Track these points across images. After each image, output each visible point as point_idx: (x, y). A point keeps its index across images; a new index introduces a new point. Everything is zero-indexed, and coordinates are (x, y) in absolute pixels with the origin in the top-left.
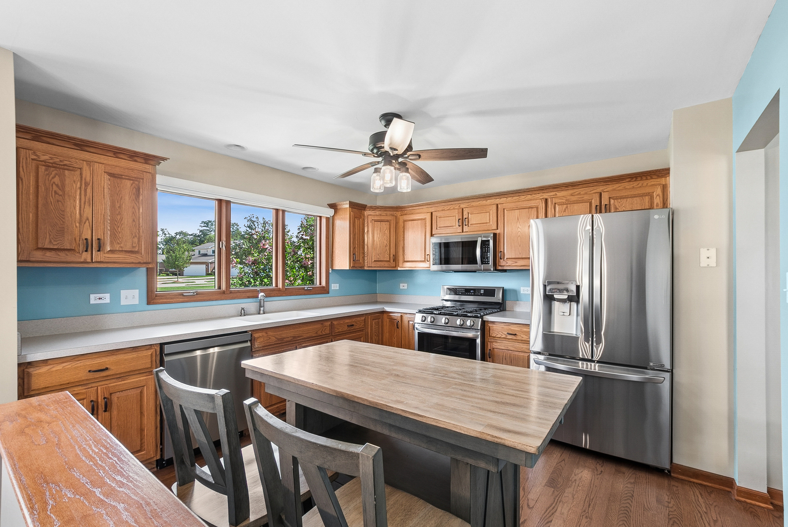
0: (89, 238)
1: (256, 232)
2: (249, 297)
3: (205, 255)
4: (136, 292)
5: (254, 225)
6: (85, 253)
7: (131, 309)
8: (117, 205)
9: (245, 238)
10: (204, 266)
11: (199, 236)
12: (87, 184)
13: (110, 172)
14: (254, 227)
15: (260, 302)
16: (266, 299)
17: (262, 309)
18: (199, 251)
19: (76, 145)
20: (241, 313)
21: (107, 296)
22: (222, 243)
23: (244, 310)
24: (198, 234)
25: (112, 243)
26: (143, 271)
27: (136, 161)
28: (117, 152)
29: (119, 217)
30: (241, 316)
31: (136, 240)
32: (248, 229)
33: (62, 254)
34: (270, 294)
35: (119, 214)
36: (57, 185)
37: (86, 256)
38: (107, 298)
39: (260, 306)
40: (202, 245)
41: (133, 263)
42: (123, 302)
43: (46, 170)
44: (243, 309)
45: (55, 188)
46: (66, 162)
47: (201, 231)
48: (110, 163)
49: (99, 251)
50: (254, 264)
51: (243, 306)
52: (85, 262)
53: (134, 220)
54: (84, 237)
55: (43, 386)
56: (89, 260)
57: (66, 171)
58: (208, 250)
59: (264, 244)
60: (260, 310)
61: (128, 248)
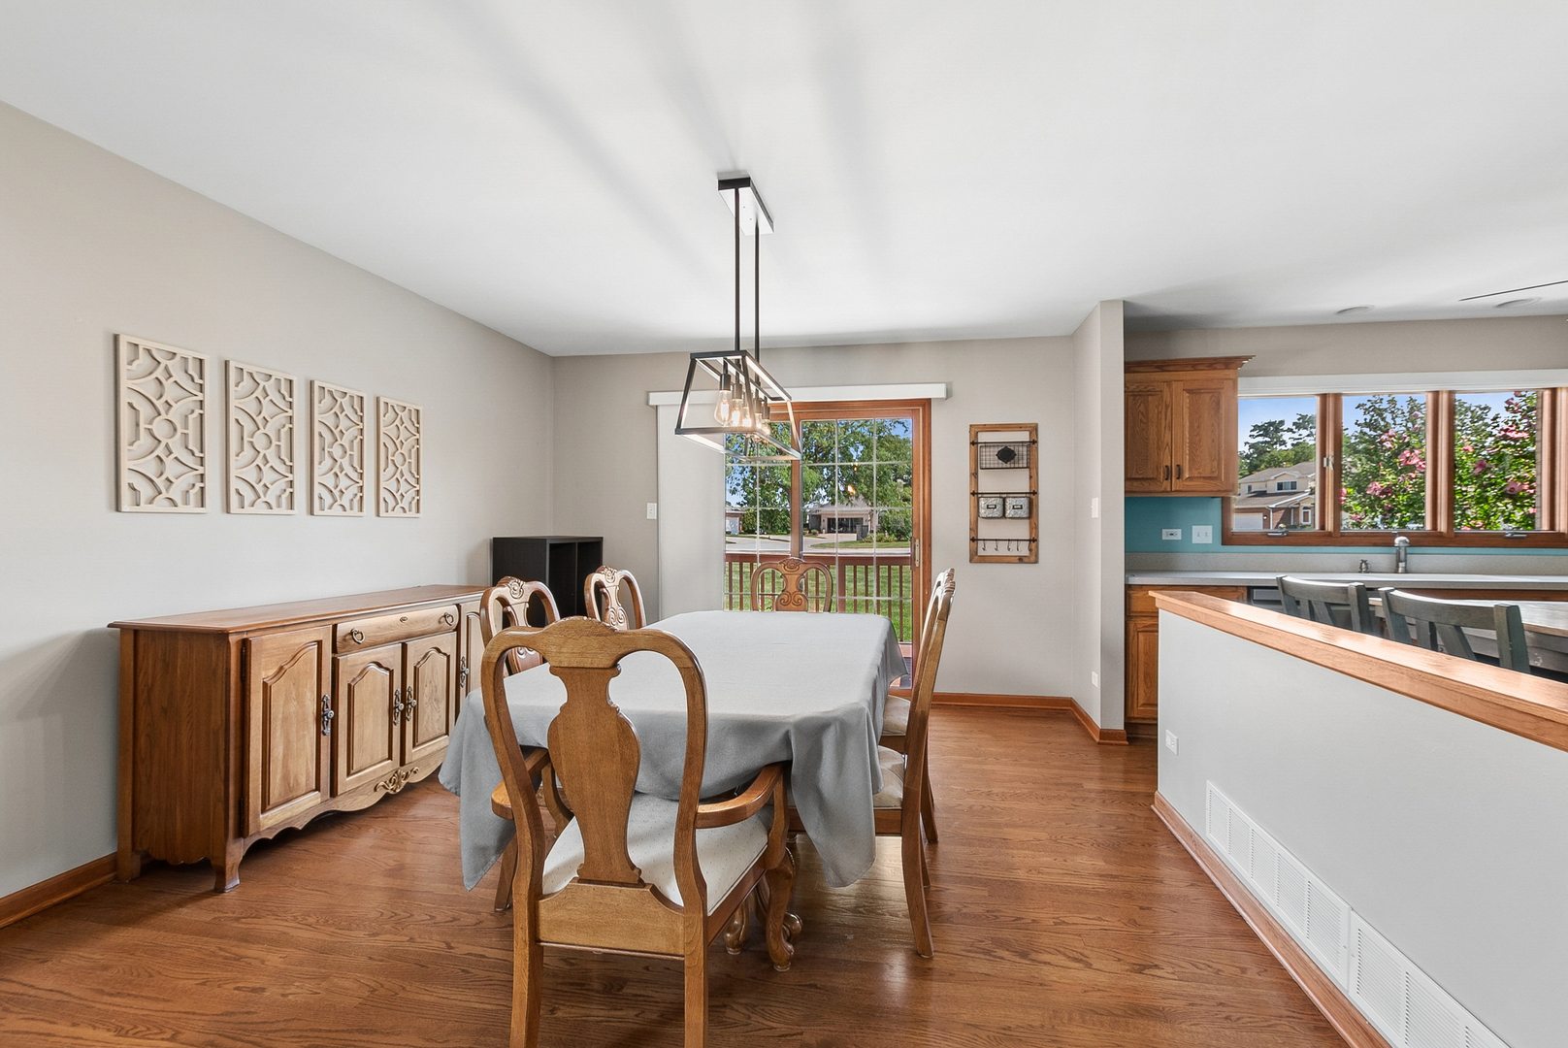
0: (1169, 465)
1: (1391, 437)
2: (1375, 545)
3: (1262, 494)
4: (1209, 529)
5: (1383, 419)
6: (1165, 482)
7: (1203, 549)
8: (1196, 425)
9: (1358, 452)
10: (1260, 517)
11: (1247, 457)
12: (1167, 407)
13: (1190, 388)
14: (1382, 423)
15: (1398, 554)
16: (1409, 550)
17: (1402, 565)
18: (1250, 488)
19: (1157, 367)
20: (1361, 568)
21: (1179, 531)
22: (1328, 460)
23: (1366, 564)
24: (1247, 451)
25: (1190, 469)
26: (1218, 501)
27: (1215, 369)
28: (1195, 364)
29: (1197, 439)
30: (1360, 572)
31: (1215, 463)
32: (1366, 430)
33: (1146, 484)
34: (1418, 541)
35: (1198, 434)
36: (1142, 413)
37: (1166, 485)
38: (1178, 534)
39: (1399, 561)
40: (1256, 474)
41: (1211, 491)
42: (1195, 540)
43: (1134, 400)
44: (1363, 561)
45: (1141, 416)
46: (1149, 388)
47: (1252, 446)
48: (1188, 378)
49: (1178, 478)
50: (1386, 493)
51: (1364, 557)
52: (1165, 492)
53: (1213, 441)
54: (1165, 464)
55: (1139, 610)
56: (1169, 489)
57: (1150, 397)
58: (1269, 483)
59: (1407, 458)
60: (1398, 567)
61: (1207, 474)
